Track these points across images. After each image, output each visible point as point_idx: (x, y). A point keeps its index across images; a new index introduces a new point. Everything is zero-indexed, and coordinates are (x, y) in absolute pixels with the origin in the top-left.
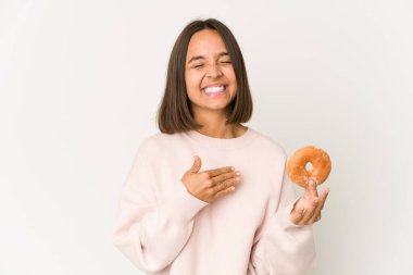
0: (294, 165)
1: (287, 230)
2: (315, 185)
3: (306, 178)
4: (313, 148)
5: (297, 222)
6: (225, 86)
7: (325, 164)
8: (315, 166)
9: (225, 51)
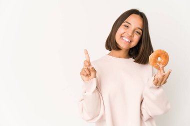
1: (151, 88)
2: (163, 67)
3: (158, 64)
4: (160, 50)
5: (156, 84)
7: (166, 57)
8: (162, 59)
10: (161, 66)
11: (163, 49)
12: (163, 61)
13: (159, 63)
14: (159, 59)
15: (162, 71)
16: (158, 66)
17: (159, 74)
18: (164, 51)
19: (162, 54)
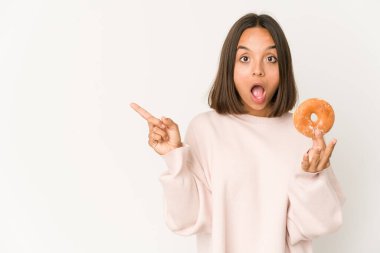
1: (298, 176)
2: (322, 134)
3: (311, 128)
4: (315, 100)
7: (328, 113)
8: (319, 117)
9: (274, 45)
10: (317, 132)
11: (321, 96)
12: (321, 123)
13: (314, 125)
14: (314, 117)
16: (310, 131)
18: (322, 101)
19: (318, 106)
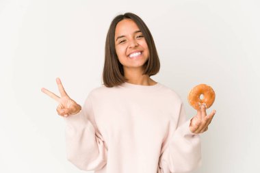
0: (193, 95)
1: (186, 136)
4: (205, 85)
6: (142, 52)
7: (212, 96)
8: (205, 97)
9: (138, 30)
10: (203, 107)
11: (209, 84)
12: (206, 100)
13: (201, 102)
14: (202, 97)
15: (203, 113)
16: (199, 105)
17: (199, 117)
18: (209, 87)
19: (207, 90)
